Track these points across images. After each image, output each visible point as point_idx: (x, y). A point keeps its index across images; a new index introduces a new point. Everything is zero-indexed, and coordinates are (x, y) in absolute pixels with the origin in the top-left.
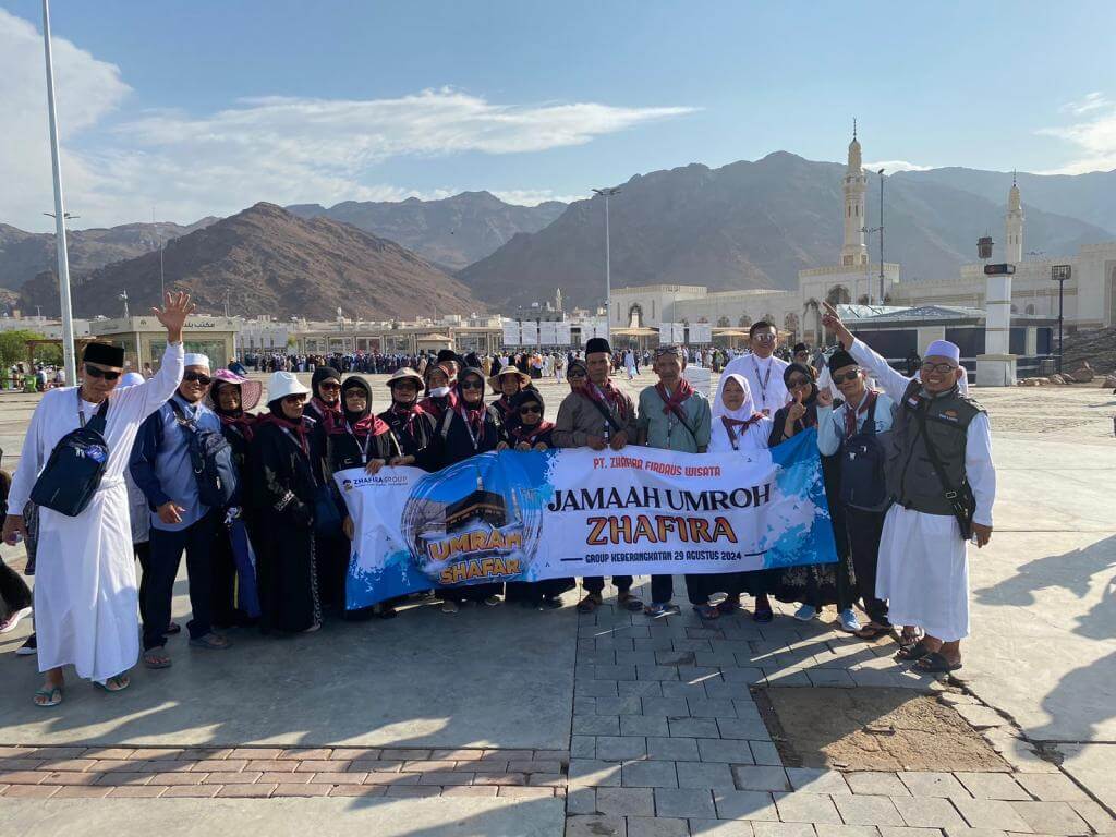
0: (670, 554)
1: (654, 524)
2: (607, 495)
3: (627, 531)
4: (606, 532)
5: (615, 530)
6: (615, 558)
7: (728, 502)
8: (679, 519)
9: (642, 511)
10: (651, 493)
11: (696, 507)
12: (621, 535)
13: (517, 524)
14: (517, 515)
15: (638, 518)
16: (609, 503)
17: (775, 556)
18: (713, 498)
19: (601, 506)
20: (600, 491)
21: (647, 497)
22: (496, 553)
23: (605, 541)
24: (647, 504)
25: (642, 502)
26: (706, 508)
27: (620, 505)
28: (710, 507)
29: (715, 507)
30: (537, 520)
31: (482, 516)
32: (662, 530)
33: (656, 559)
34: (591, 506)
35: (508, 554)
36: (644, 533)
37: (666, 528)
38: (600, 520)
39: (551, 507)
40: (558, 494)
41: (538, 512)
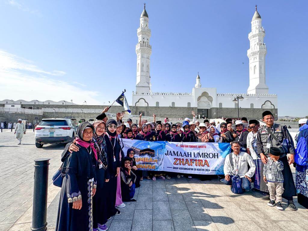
0: (193, 169)
1: (189, 161)
2: (179, 153)
3: (183, 162)
4: (178, 162)
5: (180, 162)
6: (180, 168)
7: (208, 156)
8: (196, 160)
9: (187, 158)
10: (189, 154)
11: (200, 157)
12: (182, 163)
13: (157, 157)
14: (158, 155)
15: (186, 160)
16: (179, 155)
17: (218, 172)
18: (205, 154)
19: (177, 155)
20: (177, 152)
21: (188, 155)
22: (150, 163)
23: (178, 164)
24: (188, 157)
25: (187, 156)
26: (203, 157)
27: (182, 156)
28: (204, 157)
29: (205, 157)
30: (162, 157)
31: (149, 154)
32: (191, 163)
33: (190, 170)
34: (175, 155)
35: (153, 164)
36: (187, 163)
37: (193, 162)
38: (177, 159)
39: (166, 154)
40: (168, 151)
41: (163, 155)
